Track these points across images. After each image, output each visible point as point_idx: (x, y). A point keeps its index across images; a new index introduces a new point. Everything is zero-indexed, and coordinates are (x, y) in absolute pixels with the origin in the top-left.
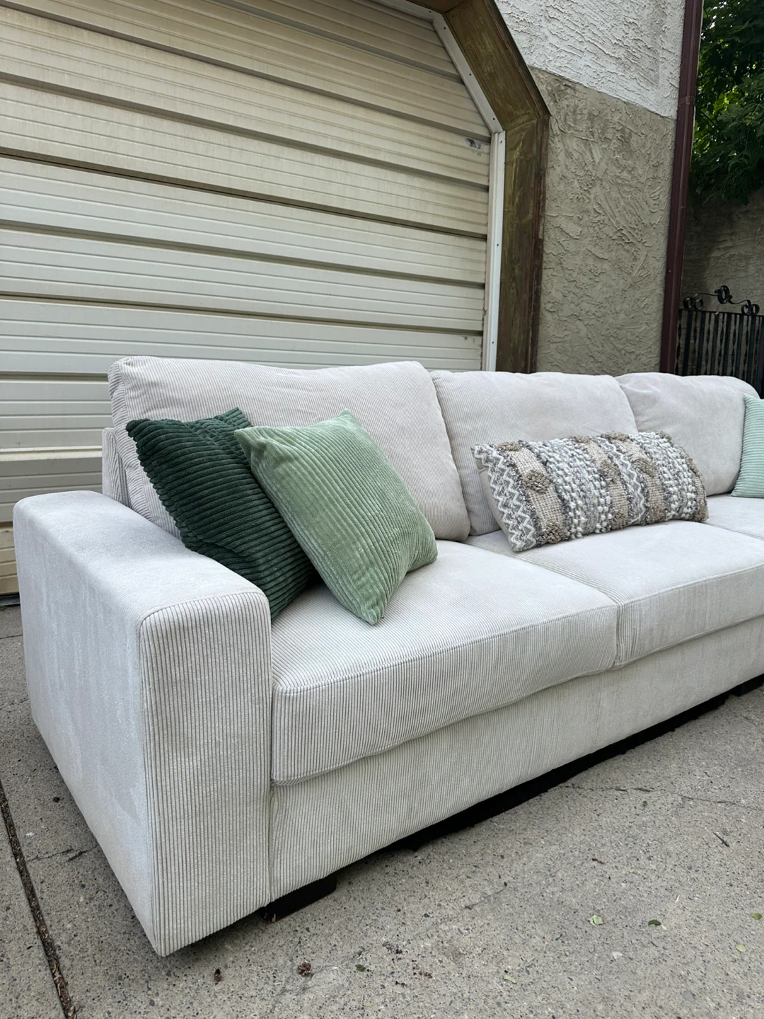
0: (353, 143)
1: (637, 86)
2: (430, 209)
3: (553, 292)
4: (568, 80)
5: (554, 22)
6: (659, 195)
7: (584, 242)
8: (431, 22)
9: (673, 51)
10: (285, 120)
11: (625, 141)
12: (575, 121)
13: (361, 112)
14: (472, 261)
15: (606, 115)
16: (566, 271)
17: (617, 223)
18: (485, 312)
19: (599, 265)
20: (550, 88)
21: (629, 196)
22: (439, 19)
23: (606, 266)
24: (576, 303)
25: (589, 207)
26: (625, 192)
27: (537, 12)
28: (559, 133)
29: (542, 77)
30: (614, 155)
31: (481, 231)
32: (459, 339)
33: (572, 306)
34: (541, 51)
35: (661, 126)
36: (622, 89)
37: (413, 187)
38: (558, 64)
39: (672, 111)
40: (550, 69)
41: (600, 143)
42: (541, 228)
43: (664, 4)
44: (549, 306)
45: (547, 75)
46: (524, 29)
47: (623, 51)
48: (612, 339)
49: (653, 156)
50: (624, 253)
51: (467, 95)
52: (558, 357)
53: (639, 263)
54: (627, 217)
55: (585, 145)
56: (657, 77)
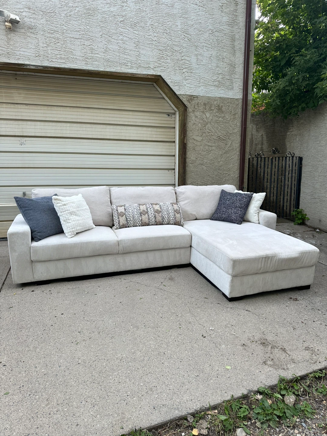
0: (128, 122)
1: (224, 91)
2: (154, 136)
3: (192, 158)
4: (195, 95)
5: (188, 80)
6: (236, 123)
7: (204, 141)
8: (153, 85)
9: (240, 78)
10: (108, 119)
11: (220, 109)
12: (198, 107)
13: (131, 113)
14: (169, 149)
15: (211, 102)
16: (197, 151)
17: (217, 134)
18: (175, 163)
19: (210, 148)
20: (187, 99)
21: (223, 125)
22: (154, 84)
23: (213, 148)
24: (201, 160)
25: (205, 131)
26: (220, 124)
27: (182, 79)
28: (192, 111)
29: (184, 96)
30: (215, 114)
31: (173, 140)
32: (167, 171)
33: (200, 161)
34: (183, 89)
35: (236, 102)
36: (217, 94)
37: (149, 131)
38: (190, 92)
39: (240, 96)
40: (187, 94)
41: (209, 111)
42: (185, 140)
43: (234, 65)
44: (190, 162)
45: (186, 96)
46: (176, 85)
47: (217, 82)
48: (217, 170)
49: (233, 112)
50: (221, 143)
51: (167, 102)
52: (195, 176)
53: (229, 145)
54: (222, 132)
55: (203, 113)
56: (233, 87)
